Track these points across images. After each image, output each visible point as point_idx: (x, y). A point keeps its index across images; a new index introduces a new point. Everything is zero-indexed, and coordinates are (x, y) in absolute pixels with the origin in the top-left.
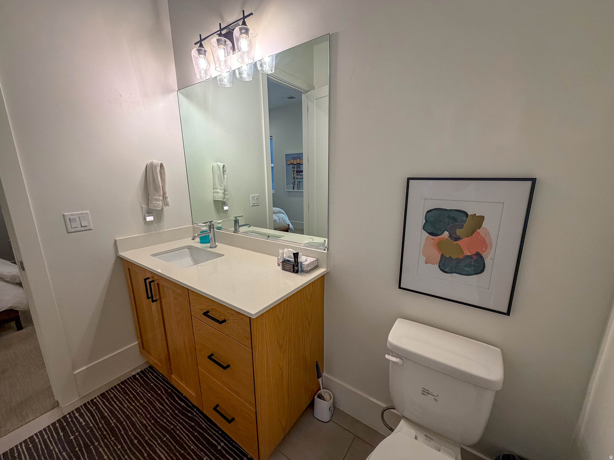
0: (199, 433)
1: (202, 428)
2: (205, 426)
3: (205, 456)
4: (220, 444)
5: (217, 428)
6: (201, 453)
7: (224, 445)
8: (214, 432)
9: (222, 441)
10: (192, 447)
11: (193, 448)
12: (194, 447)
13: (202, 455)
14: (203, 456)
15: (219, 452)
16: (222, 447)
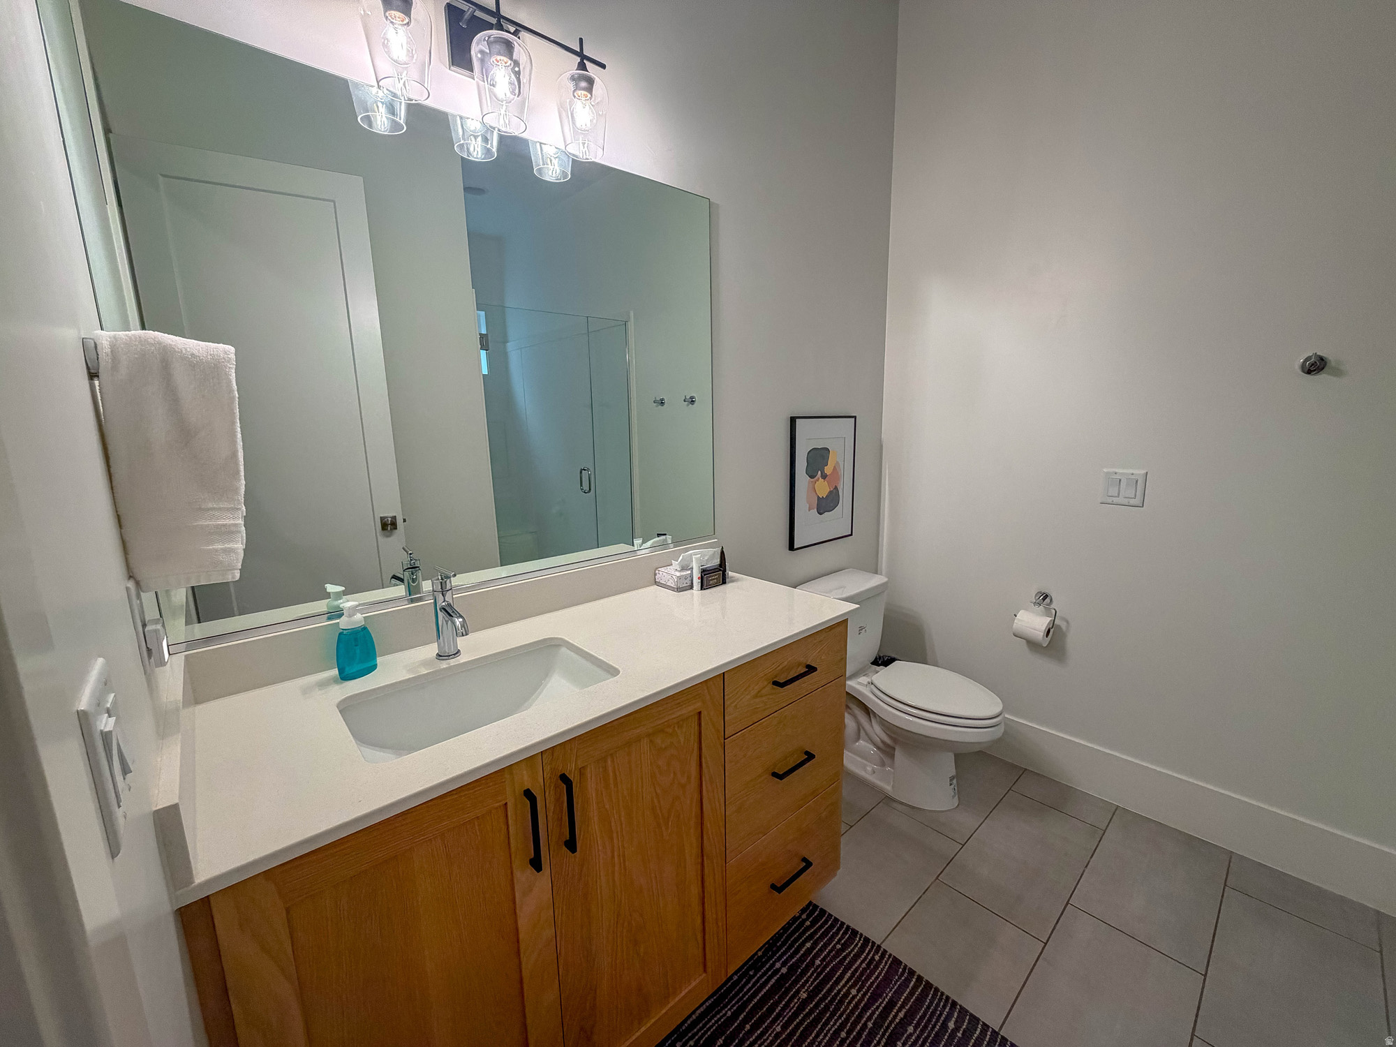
0: (745, 1021)
1: (735, 1015)
2: (729, 1009)
3: (800, 998)
4: (777, 969)
5: (742, 981)
6: (791, 1006)
7: (781, 962)
8: (750, 985)
9: (773, 965)
10: (778, 1029)
11: (779, 1027)
12: (778, 1025)
13: (797, 1003)
14: (798, 1000)
15: (792, 969)
16: (784, 964)
